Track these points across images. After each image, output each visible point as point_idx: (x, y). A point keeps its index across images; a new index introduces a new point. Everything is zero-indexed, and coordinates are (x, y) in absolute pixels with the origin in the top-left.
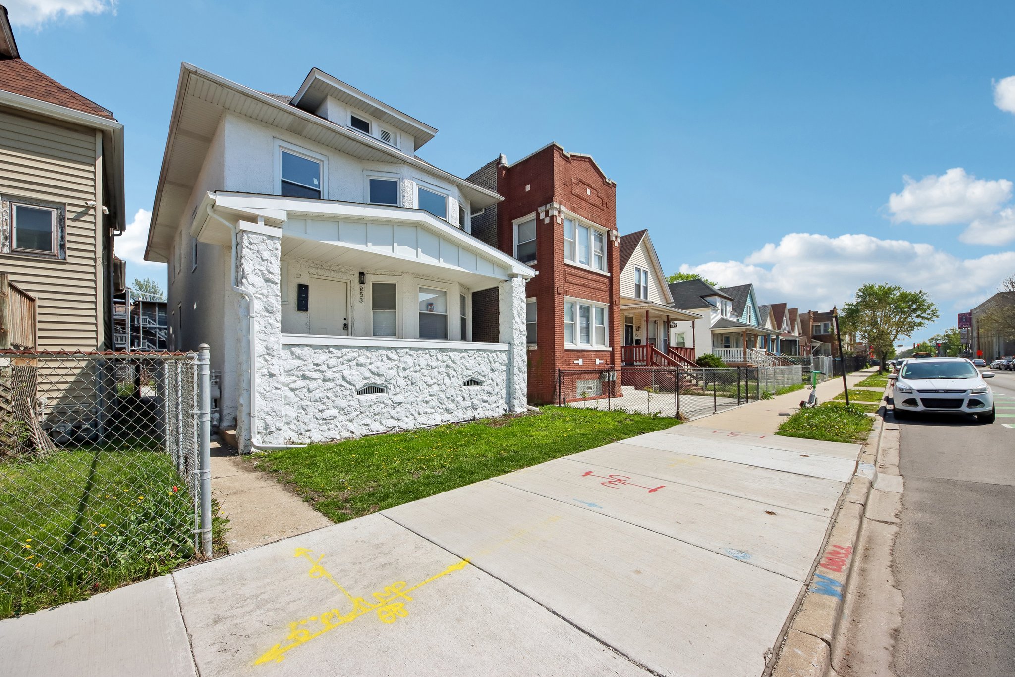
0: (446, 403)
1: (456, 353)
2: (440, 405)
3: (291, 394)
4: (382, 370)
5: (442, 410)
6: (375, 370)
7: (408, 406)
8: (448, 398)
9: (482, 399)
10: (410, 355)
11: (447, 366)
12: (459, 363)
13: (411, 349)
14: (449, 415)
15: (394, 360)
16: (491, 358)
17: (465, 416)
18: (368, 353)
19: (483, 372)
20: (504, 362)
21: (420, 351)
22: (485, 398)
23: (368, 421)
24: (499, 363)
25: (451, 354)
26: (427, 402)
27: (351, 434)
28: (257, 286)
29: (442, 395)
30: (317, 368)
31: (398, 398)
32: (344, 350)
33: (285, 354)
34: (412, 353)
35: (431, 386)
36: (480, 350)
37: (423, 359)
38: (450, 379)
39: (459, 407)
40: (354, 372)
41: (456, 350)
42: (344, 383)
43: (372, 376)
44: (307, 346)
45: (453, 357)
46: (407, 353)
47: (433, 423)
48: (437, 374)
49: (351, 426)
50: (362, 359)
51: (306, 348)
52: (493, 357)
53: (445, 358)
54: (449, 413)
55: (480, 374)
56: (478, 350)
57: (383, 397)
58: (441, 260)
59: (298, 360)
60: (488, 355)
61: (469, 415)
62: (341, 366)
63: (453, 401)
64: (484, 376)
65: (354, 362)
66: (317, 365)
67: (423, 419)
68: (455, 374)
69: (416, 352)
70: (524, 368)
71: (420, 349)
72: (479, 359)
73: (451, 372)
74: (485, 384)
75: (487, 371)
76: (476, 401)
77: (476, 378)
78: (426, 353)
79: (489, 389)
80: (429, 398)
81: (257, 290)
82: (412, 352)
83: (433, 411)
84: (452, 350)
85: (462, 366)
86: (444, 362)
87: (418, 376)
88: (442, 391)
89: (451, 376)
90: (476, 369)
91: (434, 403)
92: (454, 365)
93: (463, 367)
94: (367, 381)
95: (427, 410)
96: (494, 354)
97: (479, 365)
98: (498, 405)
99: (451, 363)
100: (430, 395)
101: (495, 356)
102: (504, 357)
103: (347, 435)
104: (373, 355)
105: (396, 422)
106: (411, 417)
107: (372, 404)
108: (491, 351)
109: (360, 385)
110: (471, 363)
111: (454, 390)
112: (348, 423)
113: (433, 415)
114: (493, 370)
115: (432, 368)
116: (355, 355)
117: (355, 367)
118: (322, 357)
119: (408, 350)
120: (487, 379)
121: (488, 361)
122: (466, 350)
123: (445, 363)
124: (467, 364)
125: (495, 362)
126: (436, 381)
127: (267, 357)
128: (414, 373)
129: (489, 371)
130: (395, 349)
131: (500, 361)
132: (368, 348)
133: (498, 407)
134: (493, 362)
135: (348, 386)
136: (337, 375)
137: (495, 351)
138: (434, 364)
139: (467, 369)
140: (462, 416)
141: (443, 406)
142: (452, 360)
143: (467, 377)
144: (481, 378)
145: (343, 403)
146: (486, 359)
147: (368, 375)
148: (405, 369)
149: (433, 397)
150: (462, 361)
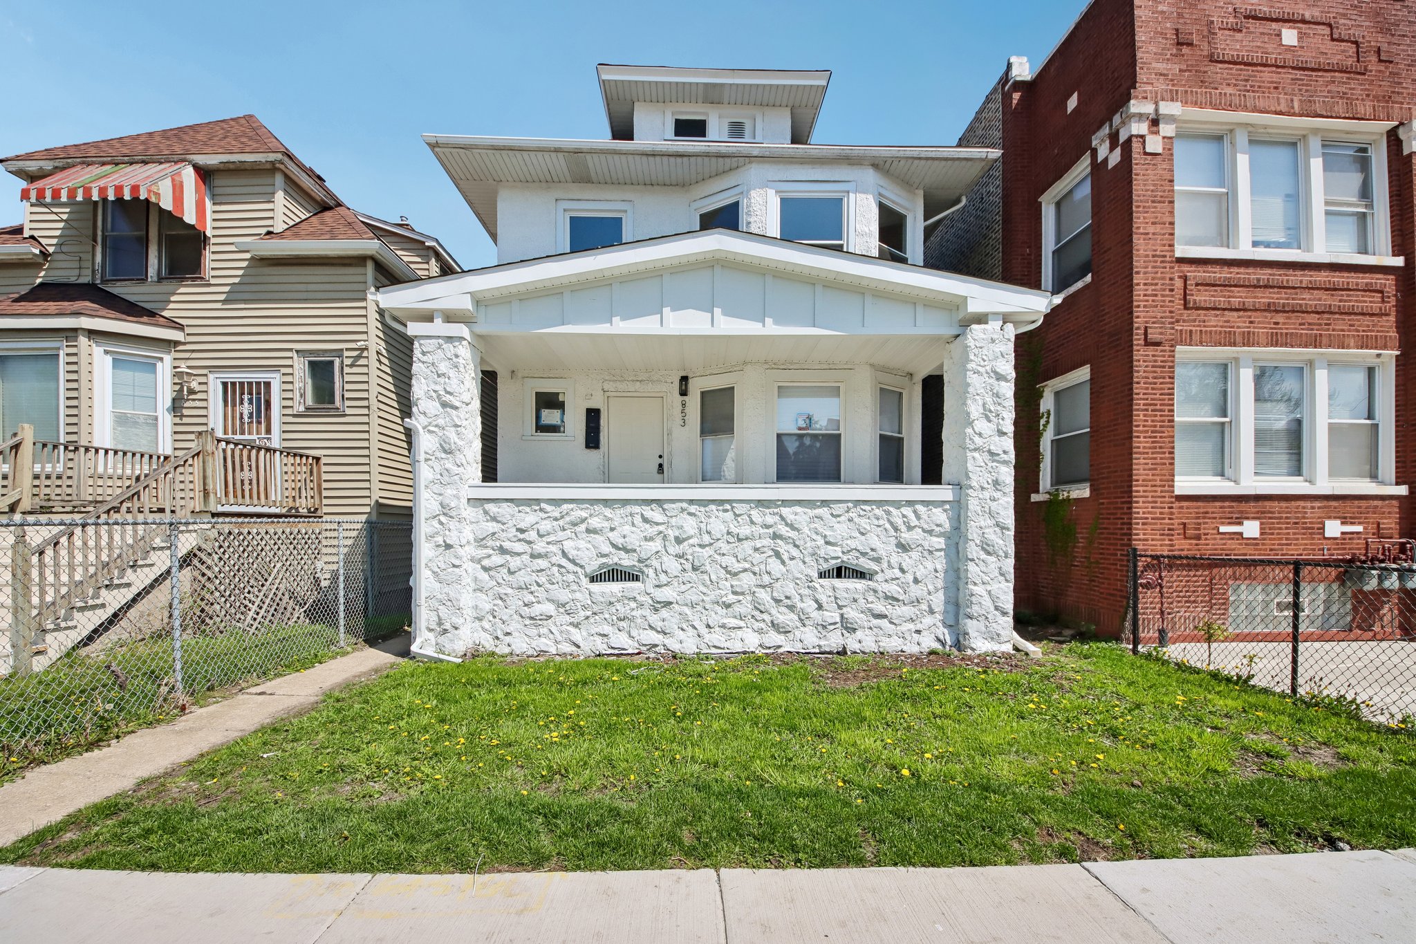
0: (774, 611)
1: (798, 509)
2: (757, 613)
3: (484, 576)
4: (634, 540)
5: (762, 625)
6: (620, 541)
7: (686, 610)
8: (777, 601)
9: (870, 610)
10: (690, 514)
11: (775, 536)
12: (806, 530)
13: (691, 502)
14: (782, 637)
15: (657, 524)
16: (899, 521)
17: (822, 643)
18: (608, 512)
19: (872, 550)
20: (937, 529)
21: (713, 507)
22: (879, 607)
23: (607, 629)
24: (924, 531)
25: (785, 511)
26: (728, 606)
27: (574, 648)
28: (429, 415)
29: (763, 595)
30: (522, 536)
31: (667, 594)
32: (565, 507)
33: (469, 512)
34: (693, 511)
35: (735, 574)
36: (866, 502)
37: (719, 523)
38: (783, 563)
39: (807, 622)
40: (582, 544)
41: (799, 503)
42: (564, 562)
43: (613, 550)
44: (507, 500)
45: (790, 518)
46: (683, 510)
47: (738, 647)
48: (751, 552)
49: (577, 635)
50: (595, 522)
51: (505, 505)
52: (904, 516)
53: (770, 520)
54: (780, 633)
55: (864, 554)
56: (857, 503)
57: (633, 589)
58: (768, 321)
59: (494, 524)
60: (888, 513)
61: (834, 641)
62: (561, 533)
63: (791, 608)
64: (878, 560)
65: (583, 527)
66: (522, 531)
67: (717, 638)
68: (795, 552)
69: (702, 509)
70: (1006, 543)
71: (713, 501)
72: (863, 522)
73: (783, 547)
74: (879, 577)
75: (886, 548)
76: (851, 613)
77: (855, 562)
78: (726, 511)
79: (893, 589)
80: (731, 598)
81: (430, 420)
82: (693, 509)
83: (742, 624)
84: (787, 503)
85: (814, 537)
86: (768, 527)
87: (706, 555)
88: (764, 587)
89: (785, 557)
90: (852, 544)
91: (745, 607)
92: (793, 534)
93: (819, 538)
94: (604, 560)
95: (725, 621)
96: (907, 511)
97: (863, 534)
98: (919, 627)
99: (783, 530)
100: (735, 593)
101: (912, 516)
102: (941, 517)
103: (567, 648)
104: (617, 515)
105: (660, 636)
106: (691, 631)
107: (613, 600)
108: (897, 504)
109: (593, 566)
110: (840, 530)
111: (792, 585)
112: (571, 629)
113: (739, 633)
114: (903, 547)
115: (740, 540)
116: (584, 514)
117: (584, 535)
118: (529, 518)
119: (685, 505)
120: (885, 565)
121: (888, 526)
122: (825, 503)
123: (771, 531)
124: (828, 533)
125: (910, 528)
126: (747, 565)
127: (443, 519)
128: (697, 549)
129: (892, 547)
130: (659, 502)
131: (926, 526)
132: (606, 502)
133: (918, 632)
134: (903, 528)
135: (571, 567)
136: (553, 548)
137: (910, 503)
138: (745, 531)
139: (827, 543)
140: (817, 642)
141: (765, 616)
142: (787, 524)
143: (826, 560)
144: (866, 564)
145: (564, 596)
146: (881, 522)
147: (607, 549)
148: (679, 541)
149: (741, 598)
150: (813, 526)
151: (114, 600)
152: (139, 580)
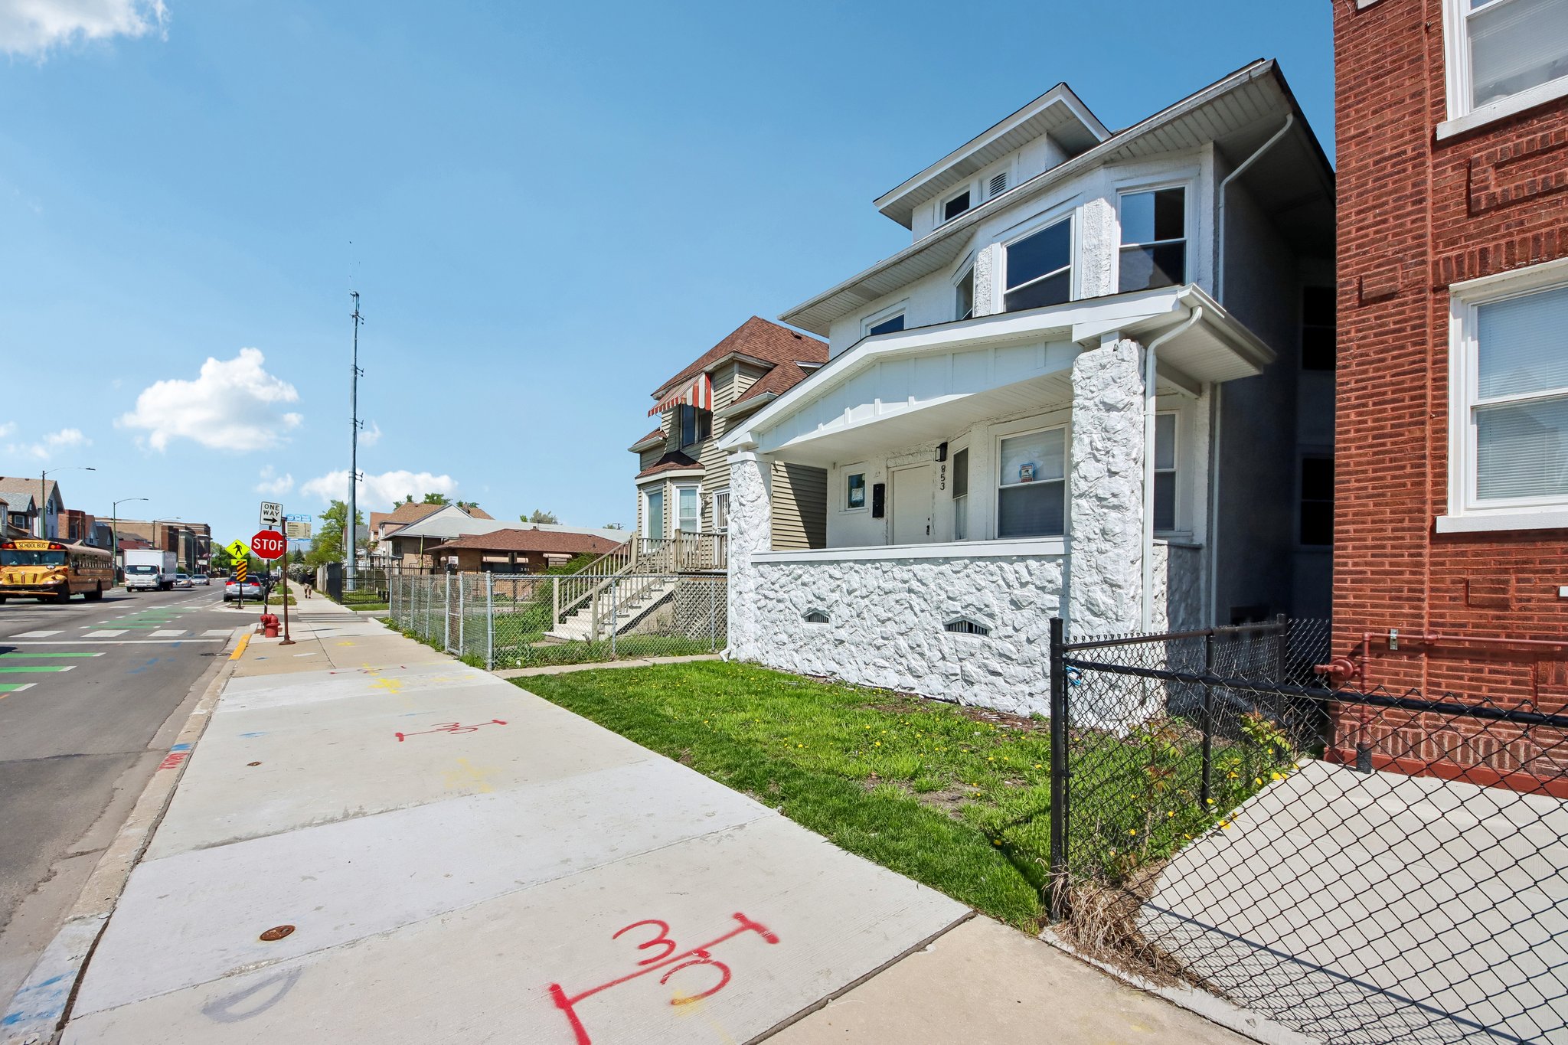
0: (909, 657)
1: (926, 566)
2: (897, 657)
3: (758, 613)
4: (824, 593)
5: (901, 668)
6: (817, 592)
7: (853, 648)
8: (912, 648)
9: (986, 666)
10: (856, 571)
11: (910, 591)
12: (932, 586)
13: (856, 561)
14: (915, 681)
15: (837, 579)
16: (1011, 577)
17: (946, 691)
18: (812, 570)
19: (987, 606)
20: (1050, 586)
21: (869, 565)
22: (995, 664)
23: (811, 657)
24: (1037, 588)
25: (916, 568)
26: (878, 648)
27: (794, 667)
29: (902, 643)
30: (773, 587)
31: (842, 634)
32: (792, 566)
33: (753, 571)
34: (857, 569)
35: (883, 622)
36: (980, 558)
37: (872, 578)
38: (916, 614)
39: (934, 671)
40: (800, 593)
41: (927, 560)
42: (791, 606)
43: (814, 599)
44: (768, 563)
45: (920, 574)
46: (851, 568)
47: (881, 683)
48: (893, 603)
49: (797, 658)
50: (806, 578)
51: (766, 566)
52: (1016, 572)
53: (906, 576)
54: (914, 676)
55: (980, 610)
56: (973, 559)
57: (823, 629)
59: (762, 579)
60: (1001, 568)
61: (955, 691)
62: (790, 585)
63: (922, 655)
64: (991, 616)
65: (799, 581)
66: (773, 584)
67: (870, 673)
68: (924, 606)
69: (863, 567)
71: (869, 561)
72: (978, 578)
73: (915, 600)
74: (992, 634)
75: (998, 604)
76: (970, 667)
77: (973, 617)
78: (877, 568)
79: (1007, 647)
80: (880, 642)
82: (857, 567)
83: (887, 664)
84: (918, 561)
85: (939, 592)
86: (905, 582)
87: (863, 605)
88: (902, 634)
89: (917, 609)
90: (969, 599)
91: (889, 651)
92: (922, 589)
93: (942, 593)
94: (810, 606)
95: (876, 660)
96: (1020, 566)
97: (979, 590)
98: (1033, 690)
99: (915, 585)
100: (883, 638)
101: (1024, 572)
102: (1053, 572)
103: (792, 667)
104: (816, 572)
105: (838, 666)
106: (855, 666)
107: (814, 635)
108: (1009, 560)
109: (805, 609)
110: (960, 585)
111: (922, 635)
112: (794, 653)
113: (885, 672)
114: (1016, 605)
115: (886, 593)
116: (800, 572)
117: (801, 587)
119: (852, 564)
120: (999, 622)
121: (1001, 582)
122: (947, 560)
123: (907, 585)
124: (949, 588)
125: (1023, 585)
126: (890, 615)
127: (739, 575)
128: (859, 600)
129: (1006, 604)
130: (838, 562)
131: (1038, 583)
132: (811, 563)
133: (1031, 695)
134: (1016, 585)
135: (794, 609)
136: (786, 596)
137: (1022, 558)
138: (888, 586)
139: (949, 598)
140: (941, 689)
141: (903, 660)
142: (918, 580)
143: (948, 614)
144: (988, 622)
145: (791, 629)
146: (995, 578)
147: (811, 598)
148: (850, 593)
149: (886, 642)
150: (937, 581)
151: (634, 614)
152: (646, 605)
